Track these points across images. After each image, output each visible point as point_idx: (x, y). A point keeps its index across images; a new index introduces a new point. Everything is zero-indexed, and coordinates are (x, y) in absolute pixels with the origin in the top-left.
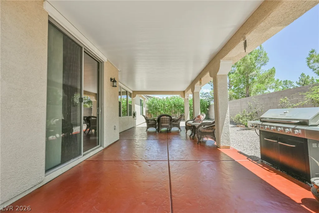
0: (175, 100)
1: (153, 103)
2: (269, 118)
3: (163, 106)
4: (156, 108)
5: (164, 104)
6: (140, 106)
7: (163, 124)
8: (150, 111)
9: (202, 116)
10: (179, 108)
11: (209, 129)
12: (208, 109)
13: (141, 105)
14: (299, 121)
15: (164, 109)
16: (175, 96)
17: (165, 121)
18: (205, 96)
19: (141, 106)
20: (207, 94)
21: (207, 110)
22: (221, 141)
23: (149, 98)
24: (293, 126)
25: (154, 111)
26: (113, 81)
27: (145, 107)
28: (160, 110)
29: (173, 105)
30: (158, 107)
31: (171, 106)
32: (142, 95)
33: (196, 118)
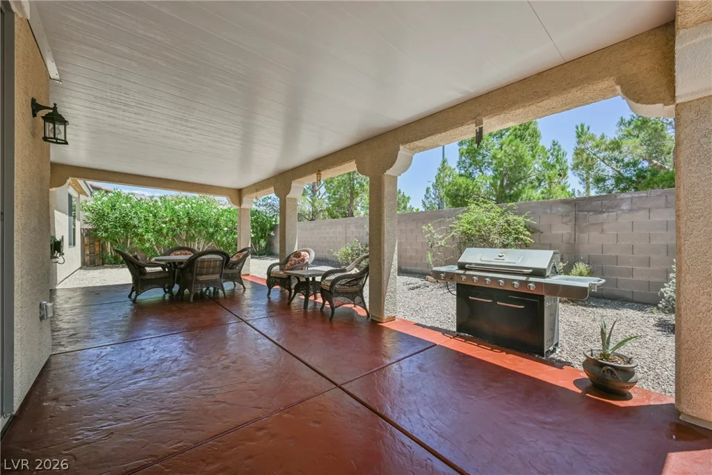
0: (192, 207)
1: (113, 207)
2: (476, 264)
3: (151, 219)
4: (126, 226)
5: (155, 216)
6: (67, 217)
7: (201, 278)
8: (101, 234)
9: (307, 253)
10: (202, 227)
11: (353, 286)
12: (272, 234)
13: (71, 211)
14: (531, 271)
15: (153, 229)
16: (190, 195)
17: (208, 267)
18: (265, 205)
19: (70, 215)
20: (269, 201)
21: (269, 235)
22: (385, 307)
23: (96, 193)
24: (524, 278)
25: (117, 233)
26: (47, 118)
27: (79, 220)
28: (140, 231)
29: (186, 220)
30: (136, 222)
31: (179, 221)
32: (81, 182)
33: (289, 256)
